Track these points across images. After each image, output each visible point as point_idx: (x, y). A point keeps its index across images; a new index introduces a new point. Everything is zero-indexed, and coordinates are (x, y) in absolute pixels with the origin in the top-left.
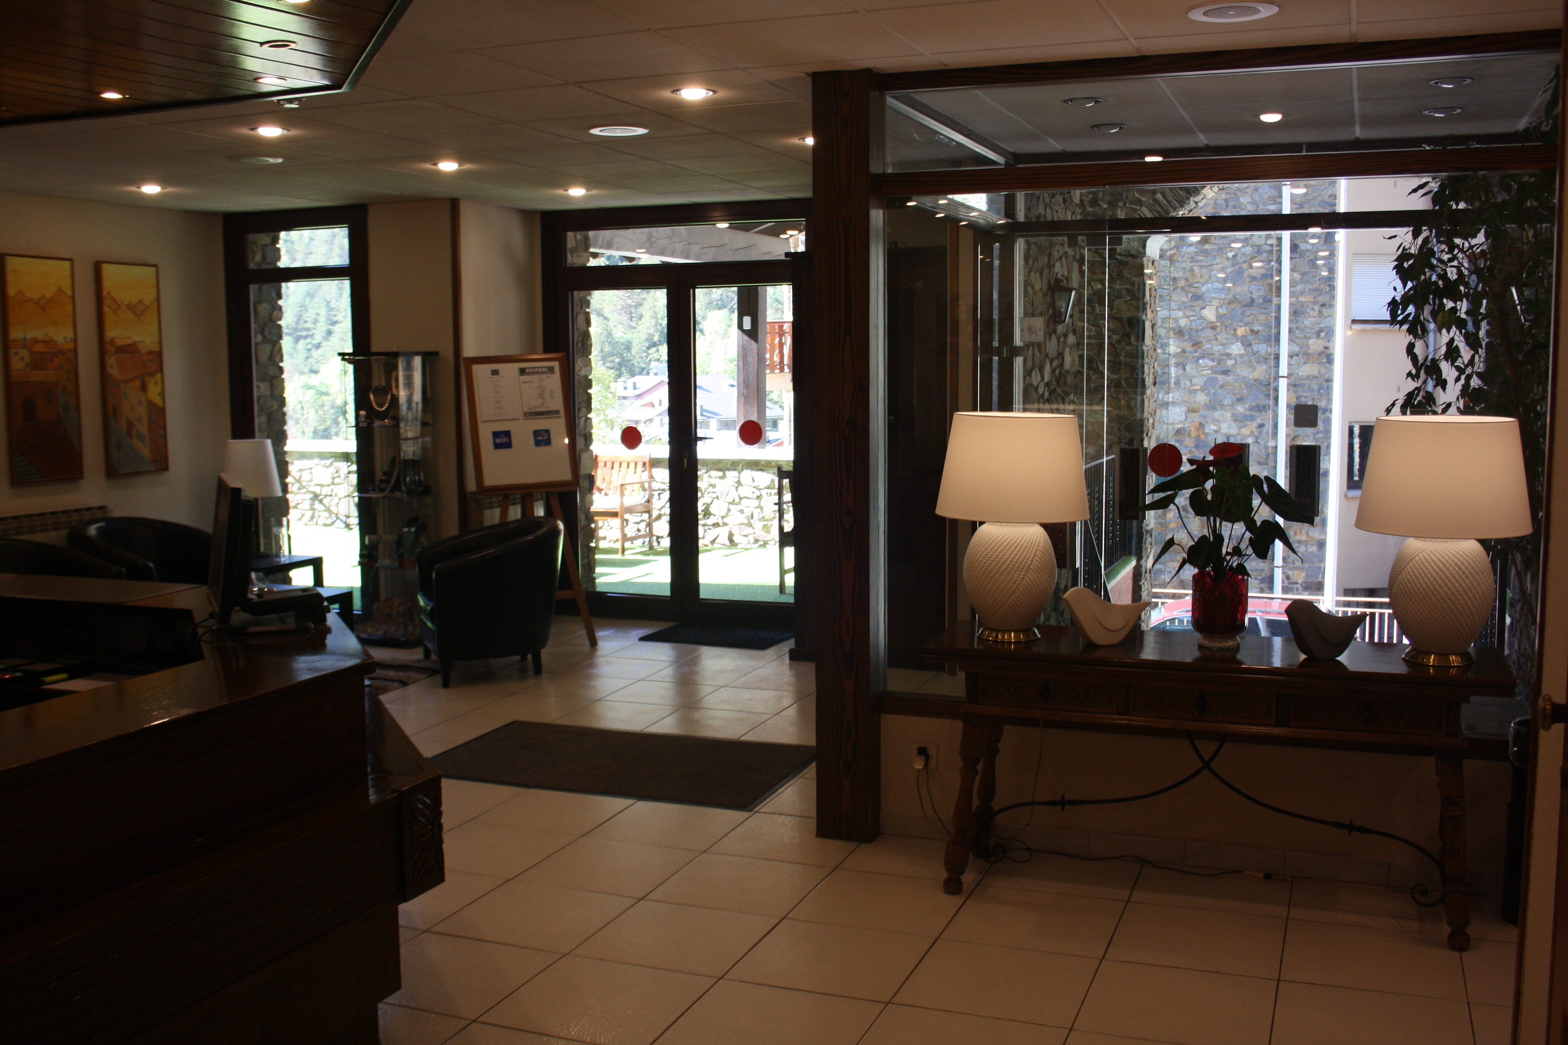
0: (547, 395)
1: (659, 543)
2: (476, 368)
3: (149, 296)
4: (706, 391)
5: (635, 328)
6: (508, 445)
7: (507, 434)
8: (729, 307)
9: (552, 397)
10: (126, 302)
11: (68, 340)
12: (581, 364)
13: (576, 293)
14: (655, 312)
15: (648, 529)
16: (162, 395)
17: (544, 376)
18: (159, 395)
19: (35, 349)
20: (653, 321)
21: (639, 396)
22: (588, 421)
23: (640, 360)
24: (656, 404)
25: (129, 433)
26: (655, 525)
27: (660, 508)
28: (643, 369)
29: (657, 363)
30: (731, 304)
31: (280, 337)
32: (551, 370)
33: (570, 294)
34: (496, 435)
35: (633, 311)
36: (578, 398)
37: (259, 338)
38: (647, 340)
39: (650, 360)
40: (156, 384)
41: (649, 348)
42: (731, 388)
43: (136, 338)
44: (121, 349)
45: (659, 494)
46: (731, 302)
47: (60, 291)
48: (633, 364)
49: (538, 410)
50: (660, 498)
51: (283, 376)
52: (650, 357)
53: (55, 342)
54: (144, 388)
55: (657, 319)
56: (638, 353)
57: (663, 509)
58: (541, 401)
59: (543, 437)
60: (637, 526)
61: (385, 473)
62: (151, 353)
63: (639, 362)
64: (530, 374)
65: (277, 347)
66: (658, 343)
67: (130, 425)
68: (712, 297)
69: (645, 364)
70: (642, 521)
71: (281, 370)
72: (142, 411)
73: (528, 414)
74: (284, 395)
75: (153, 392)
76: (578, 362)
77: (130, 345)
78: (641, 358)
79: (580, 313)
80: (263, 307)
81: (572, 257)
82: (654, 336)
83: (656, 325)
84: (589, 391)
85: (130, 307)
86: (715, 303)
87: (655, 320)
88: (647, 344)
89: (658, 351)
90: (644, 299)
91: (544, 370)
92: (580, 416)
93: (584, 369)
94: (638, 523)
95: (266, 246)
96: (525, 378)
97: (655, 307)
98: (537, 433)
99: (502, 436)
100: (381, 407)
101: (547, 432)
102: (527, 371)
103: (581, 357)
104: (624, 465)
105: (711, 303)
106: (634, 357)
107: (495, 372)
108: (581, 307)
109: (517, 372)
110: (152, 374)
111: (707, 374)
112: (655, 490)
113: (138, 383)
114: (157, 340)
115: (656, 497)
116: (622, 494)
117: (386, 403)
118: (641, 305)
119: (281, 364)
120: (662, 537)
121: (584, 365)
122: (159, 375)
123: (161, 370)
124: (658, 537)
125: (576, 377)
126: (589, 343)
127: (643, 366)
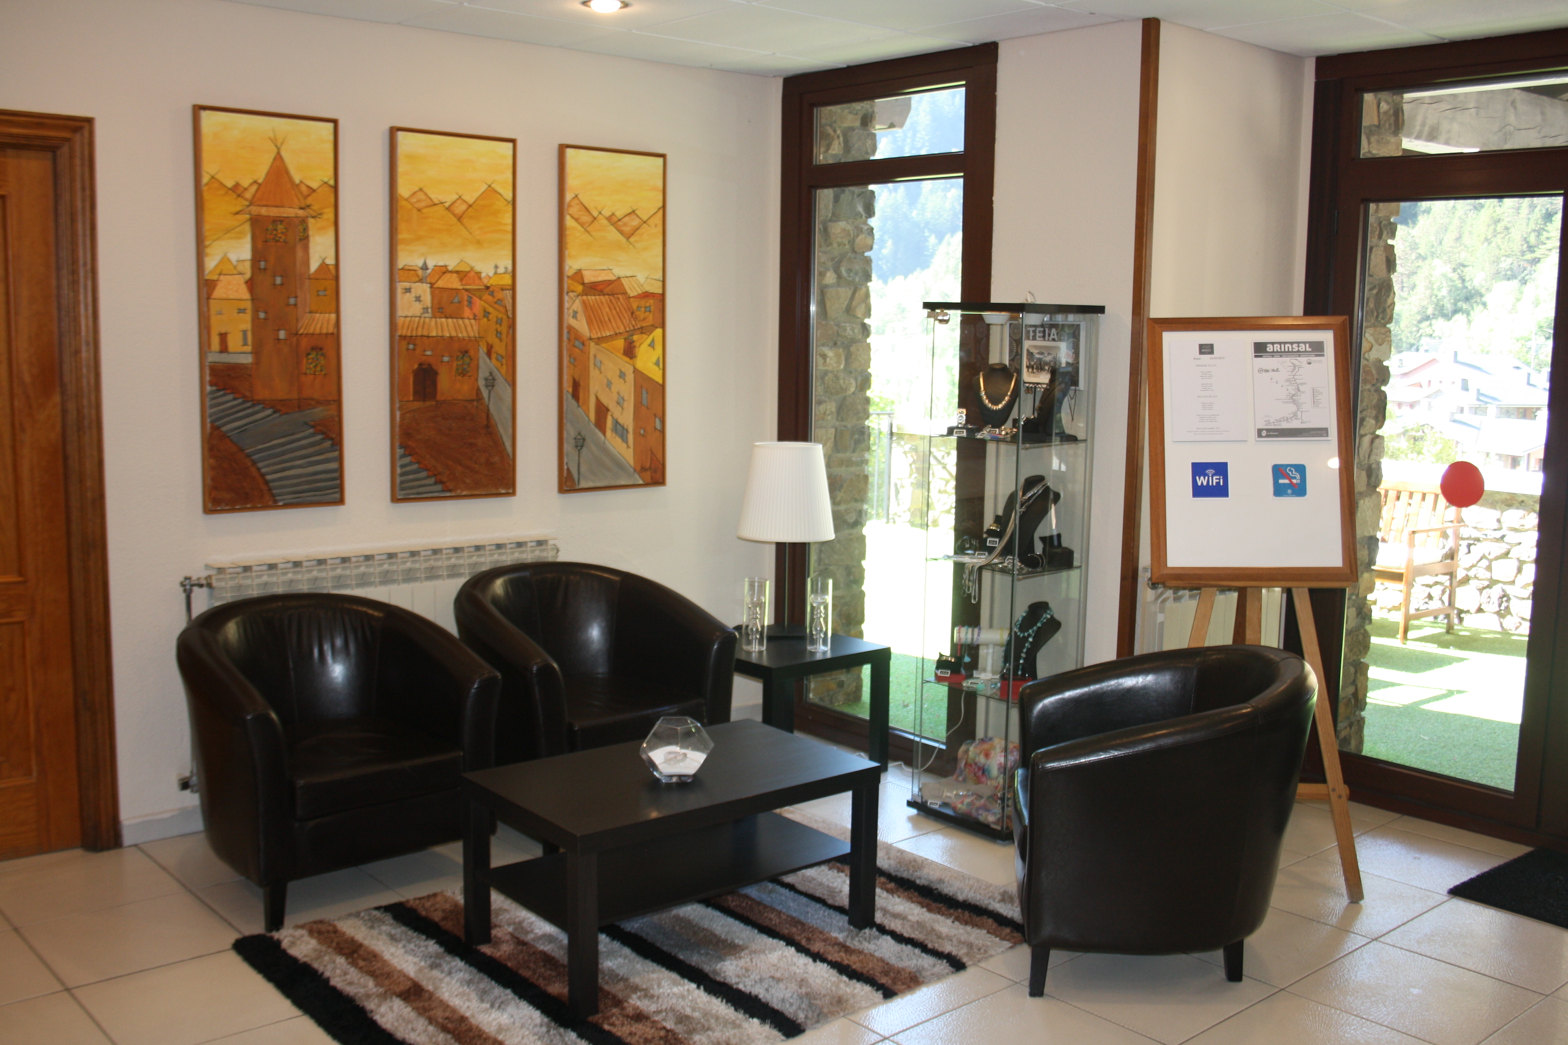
0: (1305, 398)
1: (1461, 620)
2: (1170, 340)
3: (649, 204)
4: (1485, 372)
5: (1406, 299)
6: (1221, 491)
7: (1221, 469)
8: (1520, 278)
9: (1315, 403)
10: (607, 213)
11: (501, 270)
12: (1371, 339)
13: (1372, 206)
14: (1430, 282)
15: (1446, 598)
16: (662, 363)
17: (1304, 360)
18: (657, 364)
19: (440, 284)
20: (1428, 292)
21: (1405, 375)
22: (1377, 441)
23: (1409, 335)
24: (1425, 384)
25: (600, 424)
26: (1460, 591)
27: (1468, 566)
28: (1412, 345)
29: (1428, 338)
30: (1523, 275)
31: (868, 278)
32: (1317, 348)
33: (1362, 207)
34: (1198, 469)
35: (1405, 280)
36: (1362, 401)
37: (830, 278)
38: (1419, 313)
39: (1421, 336)
40: (652, 345)
41: (1420, 322)
42: (1516, 370)
43: (618, 271)
44: (594, 288)
45: (1469, 546)
46: (1523, 272)
47: (491, 191)
48: (1401, 339)
49: (1285, 425)
50: (1469, 552)
51: (869, 340)
52: (1421, 331)
53: (478, 274)
54: (630, 352)
55: (1433, 289)
56: (1407, 327)
57: (1474, 569)
58: (1293, 408)
59: (1290, 478)
60: (1428, 590)
61: (998, 519)
62: (646, 295)
63: (1407, 338)
64: (1273, 354)
65: (861, 293)
66: (1431, 316)
67: (602, 411)
68: (1501, 266)
69: (1414, 339)
70: (1436, 583)
71: (866, 330)
72: (627, 389)
73: (1264, 433)
74: (869, 370)
75: (646, 360)
76: (1367, 335)
77: (609, 283)
78: (1411, 332)
79: (1377, 246)
80: (839, 228)
81: (1369, 143)
82: (1427, 308)
83: (1431, 297)
84: (1383, 388)
85: (613, 220)
86: (1503, 273)
87: (1430, 291)
88: (1419, 317)
89: (1431, 325)
90: (1418, 267)
91: (1302, 347)
92: (1362, 432)
93: (1376, 347)
94: (1430, 586)
95: (852, 129)
96: (1265, 362)
97: (1431, 276)
98: (1279, 471)
99: (1210, 472)
100: (996, 403)
101: (1301, 469)
102: (1270, 348)
103: (1374, 326)
104: (1417, 497)
105: (1498, 273)
106: (1402, 331)
107: (1206, 349)
108: (1380, 237)
109: (1251, 349)
110: (644, 330)
111: (1487, 353)
112: (1463, 539)
113: (620, 343)
114: (659, 275)
115: (1463, 549)
116: (1412, 544)
117: (1006, 395)
118: (1415, 273)
119: (866, 321)
120: (1468, 612)
121: (1376, 340)
122: (659, 331)
123: (663, 326)
124: (1460, 612)
125: (1363, 362)
126: (1389, 302)
127: (1412, 341)
